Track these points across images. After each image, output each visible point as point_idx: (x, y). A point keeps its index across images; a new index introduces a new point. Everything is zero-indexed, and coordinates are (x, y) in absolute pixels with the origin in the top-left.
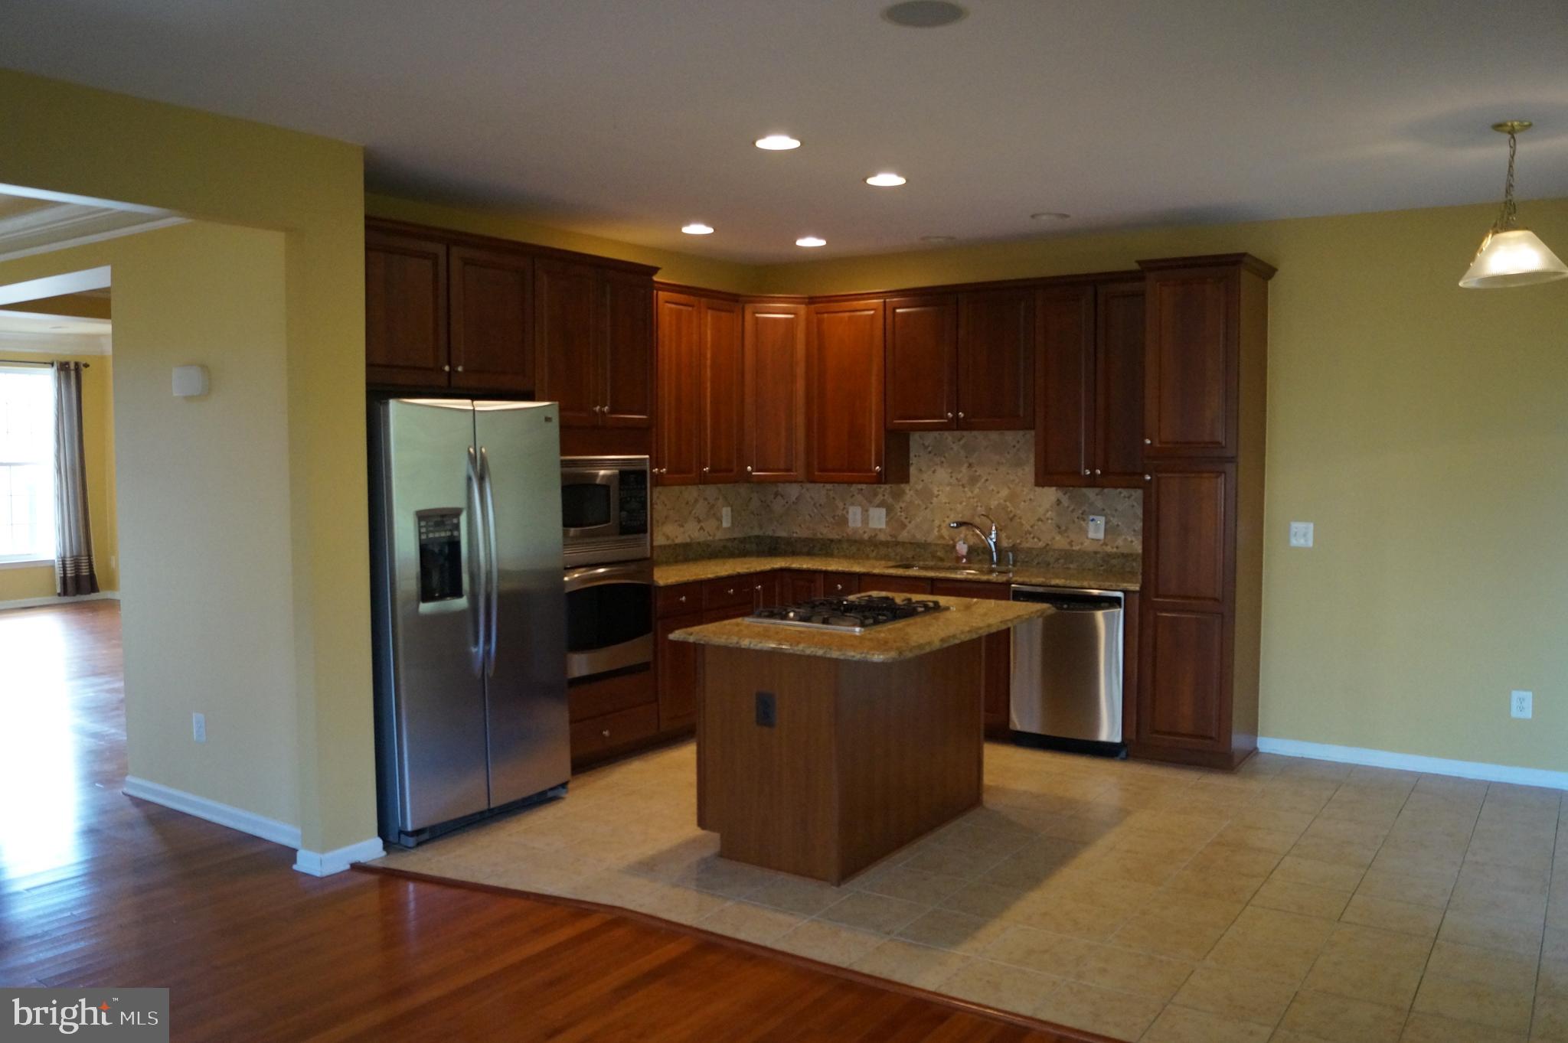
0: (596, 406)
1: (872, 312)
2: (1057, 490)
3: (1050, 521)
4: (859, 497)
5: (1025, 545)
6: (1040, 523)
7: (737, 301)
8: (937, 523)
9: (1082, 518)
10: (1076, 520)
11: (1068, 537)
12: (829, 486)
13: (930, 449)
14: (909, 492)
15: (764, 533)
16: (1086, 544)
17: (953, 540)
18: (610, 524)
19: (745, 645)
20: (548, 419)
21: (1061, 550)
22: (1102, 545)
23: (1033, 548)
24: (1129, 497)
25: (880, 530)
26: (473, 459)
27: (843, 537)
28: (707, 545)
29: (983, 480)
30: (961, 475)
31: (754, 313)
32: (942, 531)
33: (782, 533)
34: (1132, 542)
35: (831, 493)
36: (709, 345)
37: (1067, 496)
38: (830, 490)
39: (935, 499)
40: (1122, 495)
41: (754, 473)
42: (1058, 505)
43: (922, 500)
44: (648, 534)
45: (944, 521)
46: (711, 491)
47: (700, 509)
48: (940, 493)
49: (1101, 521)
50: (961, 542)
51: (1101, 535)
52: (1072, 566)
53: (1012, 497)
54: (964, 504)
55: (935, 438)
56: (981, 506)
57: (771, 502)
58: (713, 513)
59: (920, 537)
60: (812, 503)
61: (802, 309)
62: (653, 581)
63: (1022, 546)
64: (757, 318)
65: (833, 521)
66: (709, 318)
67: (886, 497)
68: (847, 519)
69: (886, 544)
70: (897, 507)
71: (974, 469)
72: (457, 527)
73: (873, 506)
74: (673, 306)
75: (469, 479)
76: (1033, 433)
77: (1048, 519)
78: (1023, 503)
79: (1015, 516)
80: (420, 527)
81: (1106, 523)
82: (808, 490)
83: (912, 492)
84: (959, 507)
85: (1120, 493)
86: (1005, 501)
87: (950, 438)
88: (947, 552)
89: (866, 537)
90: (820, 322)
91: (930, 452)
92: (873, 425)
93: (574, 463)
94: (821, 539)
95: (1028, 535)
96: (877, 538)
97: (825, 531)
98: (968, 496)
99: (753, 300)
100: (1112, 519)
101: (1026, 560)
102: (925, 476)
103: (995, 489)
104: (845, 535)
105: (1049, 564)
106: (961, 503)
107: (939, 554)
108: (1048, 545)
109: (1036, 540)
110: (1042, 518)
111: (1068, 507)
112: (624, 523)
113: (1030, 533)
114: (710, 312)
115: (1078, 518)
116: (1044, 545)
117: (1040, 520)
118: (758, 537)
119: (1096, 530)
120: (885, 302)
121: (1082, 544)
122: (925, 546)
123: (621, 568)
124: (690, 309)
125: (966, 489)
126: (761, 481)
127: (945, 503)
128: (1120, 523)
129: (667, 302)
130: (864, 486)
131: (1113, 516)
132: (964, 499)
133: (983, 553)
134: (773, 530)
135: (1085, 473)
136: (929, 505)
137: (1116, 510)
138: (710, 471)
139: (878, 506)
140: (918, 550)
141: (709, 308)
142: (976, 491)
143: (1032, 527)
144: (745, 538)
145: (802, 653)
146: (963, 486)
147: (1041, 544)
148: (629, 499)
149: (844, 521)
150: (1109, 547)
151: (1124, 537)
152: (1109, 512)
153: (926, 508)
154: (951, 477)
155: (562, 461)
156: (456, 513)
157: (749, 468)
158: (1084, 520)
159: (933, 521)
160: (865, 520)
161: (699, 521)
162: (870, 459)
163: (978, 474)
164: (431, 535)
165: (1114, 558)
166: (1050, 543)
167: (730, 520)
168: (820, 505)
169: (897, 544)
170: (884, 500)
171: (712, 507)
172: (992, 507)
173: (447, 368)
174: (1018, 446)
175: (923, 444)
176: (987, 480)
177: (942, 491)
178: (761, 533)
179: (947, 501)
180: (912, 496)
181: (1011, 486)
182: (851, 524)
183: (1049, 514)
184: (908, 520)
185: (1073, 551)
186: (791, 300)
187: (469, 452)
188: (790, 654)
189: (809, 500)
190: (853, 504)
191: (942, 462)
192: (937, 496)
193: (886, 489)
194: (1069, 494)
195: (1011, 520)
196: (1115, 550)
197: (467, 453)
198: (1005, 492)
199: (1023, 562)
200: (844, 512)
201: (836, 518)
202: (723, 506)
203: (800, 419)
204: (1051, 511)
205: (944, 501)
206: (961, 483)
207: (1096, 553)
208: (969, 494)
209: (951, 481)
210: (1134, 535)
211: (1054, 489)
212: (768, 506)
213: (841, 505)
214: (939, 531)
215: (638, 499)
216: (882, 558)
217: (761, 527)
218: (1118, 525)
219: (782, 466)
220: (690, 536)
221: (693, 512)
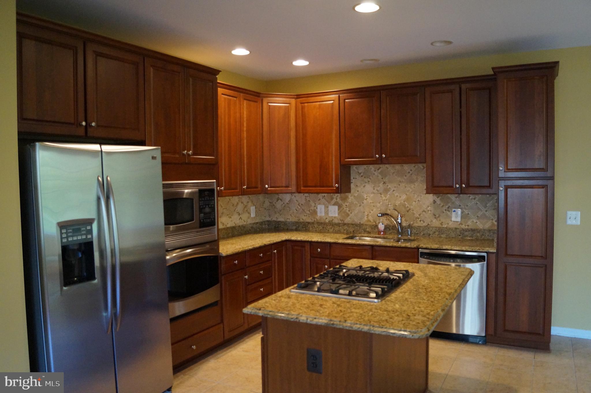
0: (184, 151)
1: (332, 102)
2: (433, 195)
3: (430, 212)
4: (323, 200)
5: (416, 225)
6: (424, 213)
7: (259, 97)
8: (366, 213)
9: (448, 210)
10: (444, 211)
11: (440, 220)
12: (306, 195)
13: (362, 174)
14: (351, 198)
15: (271, 219)
16: (450, 224)
17: (375, 222)
18: (193, 222)
19: (303, 320)
20: (154, 158)
21: (436, 227)
22: (460, 224)
23: (421, 227)
24: (474, 199)
25: (335, 217)
26: (101, 185)
27: (315, 221)
28: (244, 227)
29: (392, 190)
30: (379, 188)
31: (268, 103)
32: (369, 218)
33: (281, 219)
34: (476, 222)
35: (308, 199)
36: (245, 119)
37: (439, 198)
38: (307, 196)
39: (365, 201)
40: (471, 198)
41: (269, 189)
42: (434, 203)
43: (358, 202)
44: (216, 226)
45: (370, 212)
46: (245, 199)
47: (240, 207)
48: (368, 197)
49: (459, 211)
50: (381, 224)
51: (459, 219)
52: (442, 236)
53: (408, 199)
54: (381, 203)
55: (365, 169)
56: (391, 204)
57: (275, 203)
58: (246, 209)
59: (357, 221)
60: (298, 203)
61: (293, 101)
62: (219, 253)
63: (414, 225)
64: (269, 105)
65: (309, 213)
66: (245, 105)
67: (338, 200)
68: (317, 212)
69: (338, 225)
70: (344, 205)
71: (387, 185)
72: (90, 232)
73: (331, 205)
74: (226, 96)
75: (99, 199)
76: (425, 165)
77: (428, 211)
78: (414, 203)
79: (410, 209)
80: (61, 233)
81: (462, 213)
82: (295, 196)
83: (352, 197)
84: (379, 205)
85: (470, 197)
86: (404, 201)
87: (373, 169)
88: (372, 229)
89: (327, 221)
90: (303, 108)
91: (362, 176)
92: (334, 163)
93: (171, 186)
94: (303, 222)
95: (417, 219)
96: (333, 221)
97: (304, 218)
98: (383, 199)
99: (268, 96)
100: (465, 210)
101: (416, 233)
102: (359, 189)
103: (398, 195)
104: (316, 220)
105: (430, 235)
106: (379, 203)
107: (368, 230)
108: (429, 224)
109: (422, 222)
110: (425, 210)
111: (440, 204)
112: (202, 221)
113: (418, 219)
114: (245, 101)
115: (446, 210)
116: (426, 224)
117: (424, 211)
118: (268, 221)
119: (456, 216)
120: (339, 96)
121: (448, 224)
122: (360, 225)
123: (201, 248)
124: (235, 99)
125: (382, 196)
126: (272, 193)
127: (371, 203)
128: (469, 213)
129: (222, 94)
130: (326, 195)
131: (466, 209)
132: (381, 201)
133: (392, 229)
134: (276, 218)
135: (456, 186)
136: (362, 204)
137: (467, 206)
138: (247, 188)
139: (334, 205)
140: (356, 227)
141: (245, 99)
142: (388, 196)
143: (419, 215)
144: (262, 223)
145: (350, 329)
146: (381, 194)
147: (425, 224)
148: (204, 206)
149: (315, 212)
150: (463, 225)
151: (472, 220)
152: (463, 207)
153: (360, 206)
154: (374, 189)
155: (163, 184)
156: (90, 222)
157: (267, 186)
158: (449, 211)
159: (364, 212)
160: (327, 213)
161: (239, 214)
162: (332, 180)
163: (389, 187)
164: (70, 239)
165: (466, 231)
166: (430, 223)
167: (255, 214)
168: (302, 205)
169: (345, 224)
170: (337, 201)
171: (246, 206)
172: (397, 205)
173: (84, 123)
174: (411, 172)
175: (358, 172)
176: (394, 190)
177: (369, 197)
178: (269, 219)
179: (372, 202)
180: (352, 199)
181: (408, 194)
182: (319, 214)
183: (429, 208)
184: (350, 212)
185: (443, 227)
186: (288, 96)
187: (98, 179)
188: (340, 329)
189: (296, 202)
190: (320, 204)
191: (369, 181)
192: (366, 199)
193: (338, 196)
194: (440, 197)
195: (408, 211)
196: (467, 227)
197: (96, 181)
198: (404, 197)
199: (415, 234)
200: (315, 208)
201: (311, 211)
202: (251, 206)
203: (293, 160)
204: (431, 207)
205: (370, 202)
206: (379, 192)
207: (456, 229)
208: (384, 198)
209: (374, 191)
210: (477, 219)
211: (431, 195)
212: (274, 205)
213: (313, 205)
214: (367, 218)
215: (210, 206)
216: (336, 232)
217: (270, 216)
218: (468, 214)
219: (284, 185)
220: (234, 223)
221: (236, 209)
